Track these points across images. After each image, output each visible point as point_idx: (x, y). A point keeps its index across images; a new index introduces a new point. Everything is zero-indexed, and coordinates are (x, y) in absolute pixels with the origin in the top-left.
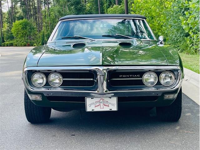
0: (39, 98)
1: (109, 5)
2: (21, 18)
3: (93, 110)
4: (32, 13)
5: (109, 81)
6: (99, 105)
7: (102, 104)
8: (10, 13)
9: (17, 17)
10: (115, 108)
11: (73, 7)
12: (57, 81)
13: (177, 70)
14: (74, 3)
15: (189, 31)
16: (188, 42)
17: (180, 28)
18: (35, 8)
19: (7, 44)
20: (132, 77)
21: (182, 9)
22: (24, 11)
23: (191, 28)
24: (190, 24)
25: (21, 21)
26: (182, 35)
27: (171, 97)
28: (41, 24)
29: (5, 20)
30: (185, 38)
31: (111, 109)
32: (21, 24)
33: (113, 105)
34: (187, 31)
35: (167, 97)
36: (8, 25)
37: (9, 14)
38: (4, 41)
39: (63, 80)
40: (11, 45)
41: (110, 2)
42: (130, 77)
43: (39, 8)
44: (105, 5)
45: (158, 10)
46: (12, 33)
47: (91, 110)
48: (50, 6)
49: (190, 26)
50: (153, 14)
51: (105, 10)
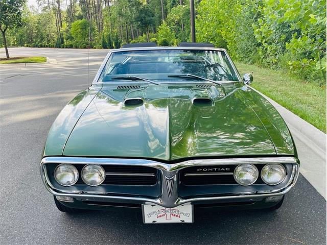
0: (69, 199)
1: (173, 5)
2: (80, 17)
3: (154, 222)
4: (92, 12)
5: (180, 182)
6: (164, 215)
7: (168, 214)
8: (69, 11)
9: (77, 16)
10: (189, 219)
11: (134, 8)
14: (136, 3)
15: (262, 41)
16: (260, 53)
17: (251, 37)
18: (95, 7)
19: (67, 45)
20: (217, 171)
21: (254, 14)
22: (84, 10)
23: (264, 38)
24: (263, 33)
25: (80, 21)
26: (253, 44)
27: (277, 198)
28: (101, 24)
29: (63, 18)
30: (257, 48)
31: (183, 221)
32: (80, 25)
33: (186, 215)
34: (260, 41)
35: (270, 198)
36: (67, 25)
37: (68, 13)
38: (63, 42)
39: (106, 176)
40: (71, 47)
41: (174, 2)
42: (213, 171)
43: (99, 6)
44: (169, 4)
45: (226, 14)
46: (71, 34)
47: (151, 222)
48: (111, 5)
49: (263, 35)
50: (221, 18)
51: (169, 10)
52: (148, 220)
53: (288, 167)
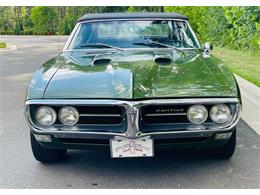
0: (47, 139)
5: (142, 119)
10: (150, 153)
12: (72, 118)
13: (235, 104)
15: (233, 22)
16: (231, 34)
17: (222, 19)
19: (26, 32)
20: (173, 112)
24: (234, 14)
26: (224, 26)
27: (225, 136)
28: (63, 9)
30: (228, 30)
31: (145, 155)
33: (147, 149)
34: (230, 23)
35: (219, 136)
36: (27, 10)
39: (80, 116)
42: (170, 112)
46: (31, 21)
52: (115, 154)
53: (232, 107)
